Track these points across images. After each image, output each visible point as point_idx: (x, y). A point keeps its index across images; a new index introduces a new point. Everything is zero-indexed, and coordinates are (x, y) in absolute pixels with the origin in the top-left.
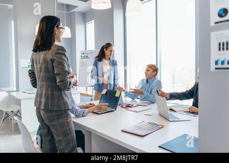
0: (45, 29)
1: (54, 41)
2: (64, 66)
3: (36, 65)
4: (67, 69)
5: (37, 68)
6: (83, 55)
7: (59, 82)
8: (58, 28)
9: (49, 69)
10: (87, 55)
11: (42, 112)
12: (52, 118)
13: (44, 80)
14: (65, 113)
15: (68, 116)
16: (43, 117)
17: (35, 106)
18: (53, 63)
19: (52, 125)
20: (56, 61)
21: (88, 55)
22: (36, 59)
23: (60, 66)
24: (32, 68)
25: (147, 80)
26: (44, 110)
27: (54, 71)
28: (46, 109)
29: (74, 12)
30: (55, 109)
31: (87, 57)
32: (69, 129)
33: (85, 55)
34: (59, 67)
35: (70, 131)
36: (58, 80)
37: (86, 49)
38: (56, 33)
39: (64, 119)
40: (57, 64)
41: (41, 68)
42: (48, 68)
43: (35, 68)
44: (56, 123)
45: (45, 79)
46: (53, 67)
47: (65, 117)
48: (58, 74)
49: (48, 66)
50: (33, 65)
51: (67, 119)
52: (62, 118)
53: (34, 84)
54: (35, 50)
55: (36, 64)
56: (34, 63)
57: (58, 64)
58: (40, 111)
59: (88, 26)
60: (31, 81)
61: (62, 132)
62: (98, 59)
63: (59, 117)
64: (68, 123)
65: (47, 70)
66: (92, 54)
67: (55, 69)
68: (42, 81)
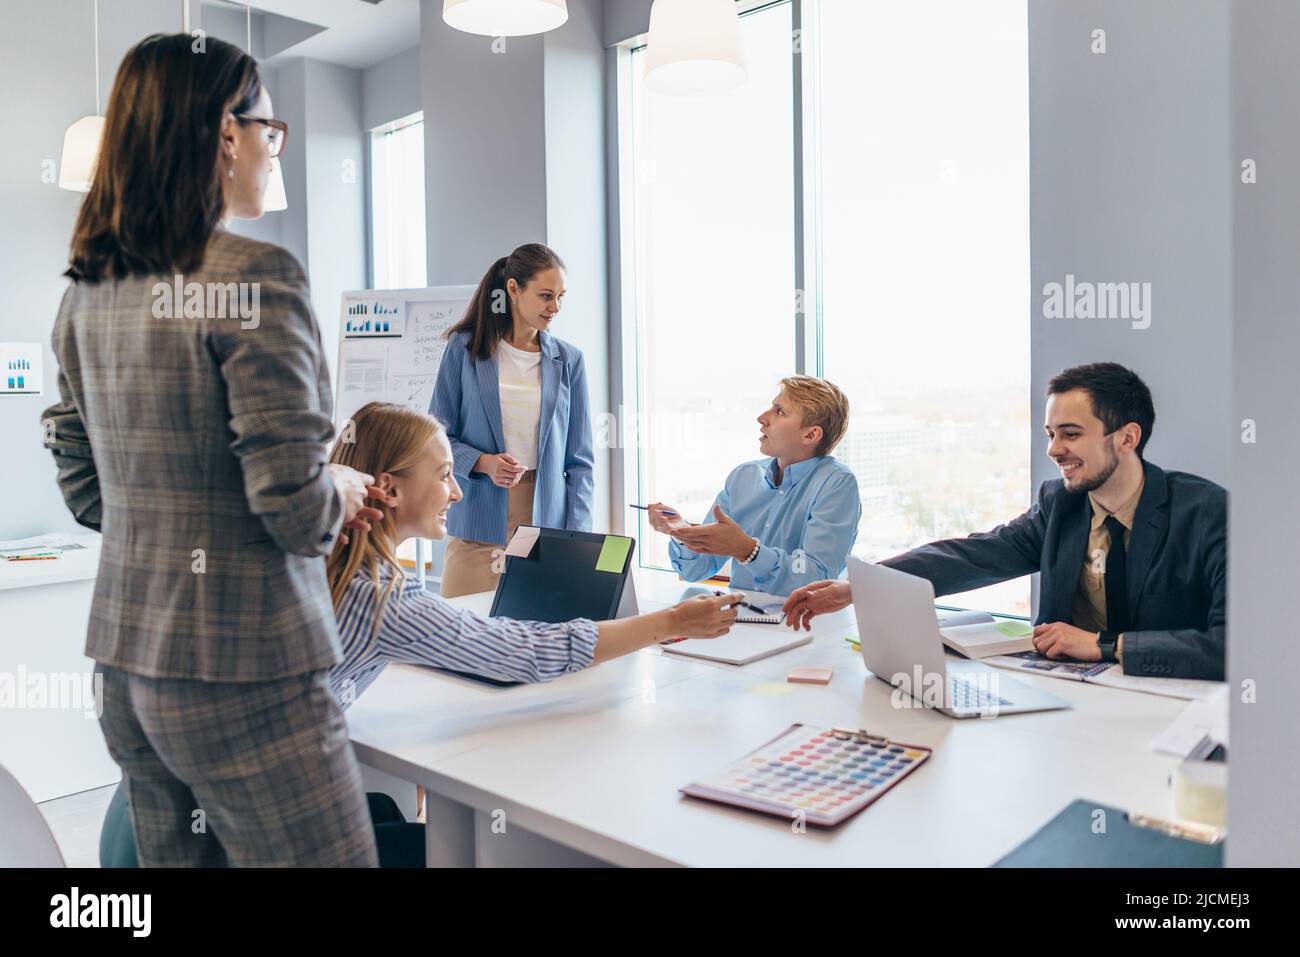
0: (157, 118)
1: (220, 209)
2: (299, 385)
3: (99, 377)
4: (314, 408)
5: (102, 395)
6: (358, 321)
7: (263, 493)
8: (243, 123)
9: (198, 404)
10: (381, 319)
11: (140, 699)
12: (216, 736)
13: (159, 479)
14: (306, 694)
15: (322, 719)
16: (147, 727)
17: (90, 651)
18: (218, 359)
19: (215, 784)
20: (240, 353)
21: (389, 319)
22: (91, 336)
23: (270, 385)
24: (67, 398)
25: (775, 466)
26: (157, 684)
27: (229, 417)
28: (178, 681)
29: (298, 61)
30: (246, 670)
31: (383, 332)
32: (337, 805)
33: (373, 319)
34: (264, 393)
35: (341, 819)
36: (256, 483)
37: (368, 282)
38: (233, 150)
39: (301, 737)
40: (251, 370)
41: (134, 399)
42: (184, 398)
43: (89, 397)
44: (243, 770)
45: (170, 472)
46: (223, 386)
47: (302, 727)
48: (262, 441)
49: (184, 382)
50: (71, 378)
51: (320, 739)
52: (289, 732)
53: (85, 503)
54: (84, 271)
55: (98, 366)
56: (84, 363)
57: (261, 374)
58: (125, 689)
59: (380, 145)
60: (63, 482)
61: (288, 828)
62: (465, 339)
63: (268, 724)
64: (326, 761)
65: (178, 411)
66: (415, 310)
67: (234, 405)
68: (146, 484)
